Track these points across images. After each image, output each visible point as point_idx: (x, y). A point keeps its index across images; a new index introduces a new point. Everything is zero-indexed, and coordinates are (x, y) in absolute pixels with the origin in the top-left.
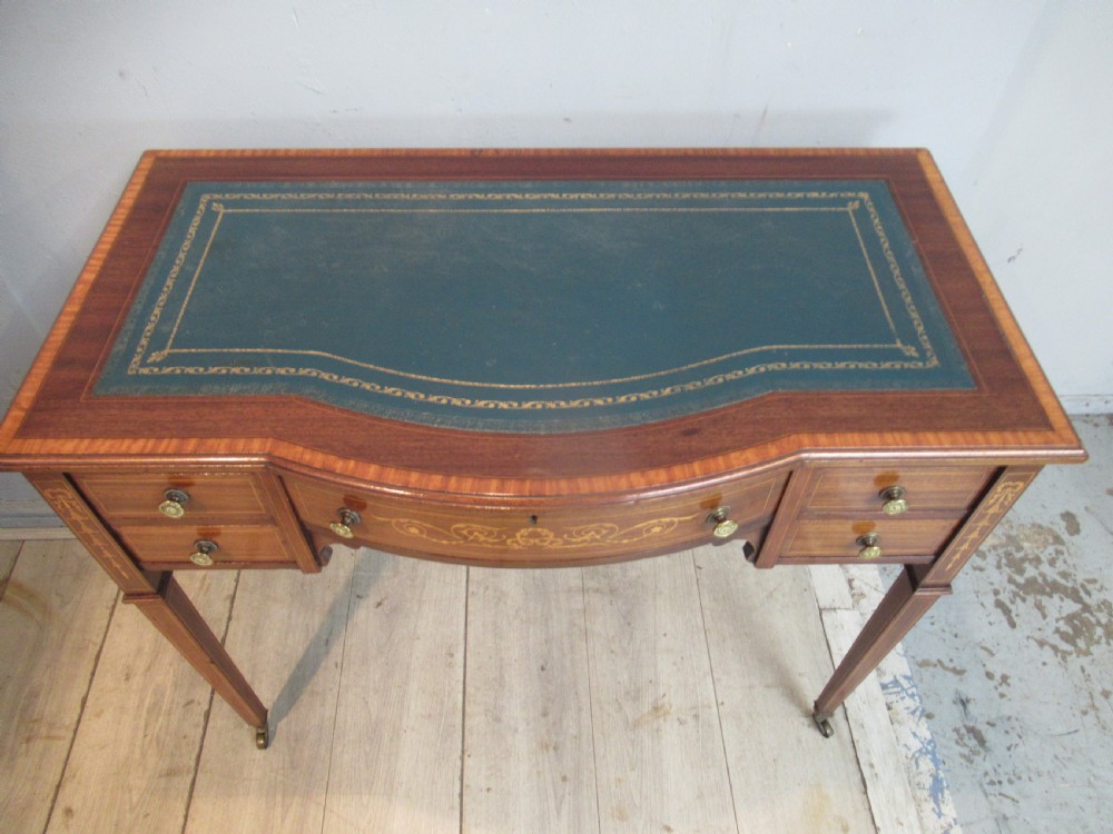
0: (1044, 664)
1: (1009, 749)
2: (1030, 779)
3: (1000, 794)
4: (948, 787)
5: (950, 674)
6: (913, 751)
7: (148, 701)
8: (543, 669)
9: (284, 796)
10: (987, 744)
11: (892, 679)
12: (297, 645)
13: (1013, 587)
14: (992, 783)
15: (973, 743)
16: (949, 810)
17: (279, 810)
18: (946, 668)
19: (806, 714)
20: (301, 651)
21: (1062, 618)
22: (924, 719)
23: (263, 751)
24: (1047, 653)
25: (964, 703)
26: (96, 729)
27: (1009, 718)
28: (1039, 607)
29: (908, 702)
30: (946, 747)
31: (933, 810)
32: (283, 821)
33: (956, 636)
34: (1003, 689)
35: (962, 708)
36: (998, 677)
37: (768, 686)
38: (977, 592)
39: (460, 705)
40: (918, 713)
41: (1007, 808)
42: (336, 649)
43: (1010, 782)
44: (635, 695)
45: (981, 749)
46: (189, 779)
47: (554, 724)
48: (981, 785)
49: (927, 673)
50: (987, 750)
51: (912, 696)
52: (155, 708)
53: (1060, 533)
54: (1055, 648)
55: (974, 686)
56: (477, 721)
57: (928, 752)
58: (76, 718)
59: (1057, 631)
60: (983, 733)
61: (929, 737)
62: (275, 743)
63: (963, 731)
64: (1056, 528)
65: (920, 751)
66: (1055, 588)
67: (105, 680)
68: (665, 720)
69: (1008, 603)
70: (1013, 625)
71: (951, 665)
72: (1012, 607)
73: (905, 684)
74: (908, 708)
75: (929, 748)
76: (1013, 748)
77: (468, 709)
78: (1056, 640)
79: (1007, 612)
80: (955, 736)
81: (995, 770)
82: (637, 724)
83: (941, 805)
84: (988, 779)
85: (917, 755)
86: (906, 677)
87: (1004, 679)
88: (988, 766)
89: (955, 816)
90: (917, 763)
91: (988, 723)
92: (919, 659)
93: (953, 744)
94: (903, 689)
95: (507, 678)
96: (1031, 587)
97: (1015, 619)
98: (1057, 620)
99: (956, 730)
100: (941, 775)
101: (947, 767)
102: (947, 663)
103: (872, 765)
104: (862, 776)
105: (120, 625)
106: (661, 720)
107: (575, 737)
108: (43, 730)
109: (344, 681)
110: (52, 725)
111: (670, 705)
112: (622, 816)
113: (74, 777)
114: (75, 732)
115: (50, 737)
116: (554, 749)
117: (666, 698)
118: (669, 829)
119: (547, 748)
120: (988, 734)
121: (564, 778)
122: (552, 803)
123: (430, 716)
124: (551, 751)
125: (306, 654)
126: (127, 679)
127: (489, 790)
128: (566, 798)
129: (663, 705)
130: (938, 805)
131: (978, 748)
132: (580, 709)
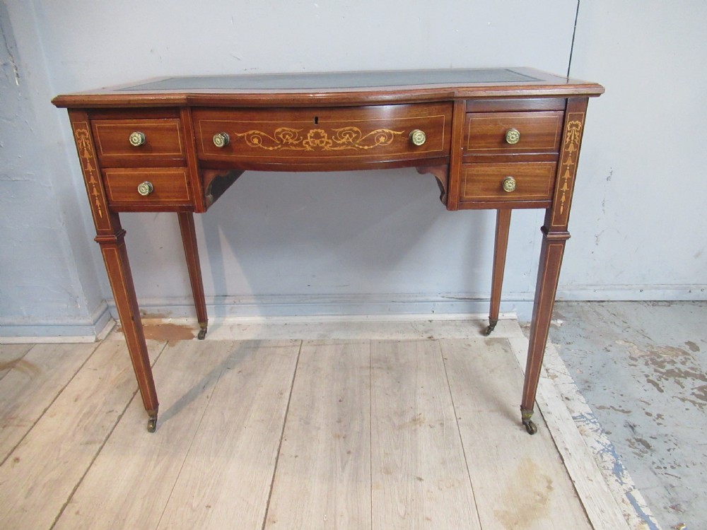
0: (687, 409)
1: (669, 450)
2: (687, 467)
3: (666, 474)
4: (626, 469)
5: (621, 413)
6: (598, 450)
7: (85, 411)
8: (340, 401)
9: (158, 456)
10: (652, 448)
11: (579, 414)
12: (185, 388)
13: (658, 374)
14: (659, 468)
15: (641, 447)
16: (629, 481)
18: (615, 410)
19: (518, 424)
20: (187, 391)
21: (696, 388)
22: (604, 434)
23: (150, 434)
24: (688, 404)
25: (633, 427)
26: (48, 422)
27: (666, 435)
28: (678, 383)
29: (591, 425)
30: (622, 448)
31: (617, 480)
33: (622, 395)
34: (660, 421)
35: (630, 429)
36: (655, 415)
37: (492, 411)
38: (634, 376)
39: (284, 416)
40: (600, 431)
41: (675, 482)
42: (209, 390)
43: (672, 467)
44: (402, 414)
45: (648, 450)
46: (98, 446)
47: (345, 426)
48: (651, 469)
49: (603, 412)
50: (653, 451)
51: (595, 423)
52: (88, 414)
53: (686, 351)
54: (694, 403)
55: (637, 418)
56: (293, 423)
57: (609, 451)
58: (38, 417)
59: (693, 394)
60: (648, 442)
61: (609, 443)
62: (158, 431)
63: (633, 440)
64: (683, 348)
65: (603, 450)
66: (687, 374)
67: (62, 401)
68: (420, 426)
69: (656, 381)
70: (662, 391)
71: (621, 409)
72: (658, 382)
73: (589, 417)
74: (591, 429)
75: (610, 448)
76: (672, 450)
77: (288, 418)
78: (693, 398)
79: (656, 385)
80: (628, 443)
81: (660, 462)
82: (401, 427)
83: (622, 478)
84: (655, 466)
85: (601, 452)
86: (589, 414)
87: (659, 416)
88: (655, 458)
89: (633, 484)
90: (602, 457)
91: (651, 437)
92: (598, 405)
93: (628, 448)
94: (587, 419)
95: (316, 405)
96: (670, 373)
97: (662, 388)
98: (692, 389)
99: (629, 441)
100: (620, 462)
101: (624, 459)
102: (617, 408)
103: (566, 449)
104: (560, 454)
105: (79, 379)
106: (418, 426)
107: (359, 433)
108: (16, 422)
109: (210, 405)
110: (21, 420)
111: (425, 419)
112: (388, 472)
113: (26, 443)
114: (35, 424)
115: (18, 426)
116: (344, 438)
117: (422, 414)
118: (420, 479)
119: (339, 437)
120: (652, 443)
121: (349, 453)
122: (339, 464)
123: (263, 420)
124: (342, 439)
125: (190, 391)
126: (76, 400)
127: (296, 457)
128: (350, 462)
129: (419, 419)
130: (620, 479)
131: (646, 449)
132: (363, 420)
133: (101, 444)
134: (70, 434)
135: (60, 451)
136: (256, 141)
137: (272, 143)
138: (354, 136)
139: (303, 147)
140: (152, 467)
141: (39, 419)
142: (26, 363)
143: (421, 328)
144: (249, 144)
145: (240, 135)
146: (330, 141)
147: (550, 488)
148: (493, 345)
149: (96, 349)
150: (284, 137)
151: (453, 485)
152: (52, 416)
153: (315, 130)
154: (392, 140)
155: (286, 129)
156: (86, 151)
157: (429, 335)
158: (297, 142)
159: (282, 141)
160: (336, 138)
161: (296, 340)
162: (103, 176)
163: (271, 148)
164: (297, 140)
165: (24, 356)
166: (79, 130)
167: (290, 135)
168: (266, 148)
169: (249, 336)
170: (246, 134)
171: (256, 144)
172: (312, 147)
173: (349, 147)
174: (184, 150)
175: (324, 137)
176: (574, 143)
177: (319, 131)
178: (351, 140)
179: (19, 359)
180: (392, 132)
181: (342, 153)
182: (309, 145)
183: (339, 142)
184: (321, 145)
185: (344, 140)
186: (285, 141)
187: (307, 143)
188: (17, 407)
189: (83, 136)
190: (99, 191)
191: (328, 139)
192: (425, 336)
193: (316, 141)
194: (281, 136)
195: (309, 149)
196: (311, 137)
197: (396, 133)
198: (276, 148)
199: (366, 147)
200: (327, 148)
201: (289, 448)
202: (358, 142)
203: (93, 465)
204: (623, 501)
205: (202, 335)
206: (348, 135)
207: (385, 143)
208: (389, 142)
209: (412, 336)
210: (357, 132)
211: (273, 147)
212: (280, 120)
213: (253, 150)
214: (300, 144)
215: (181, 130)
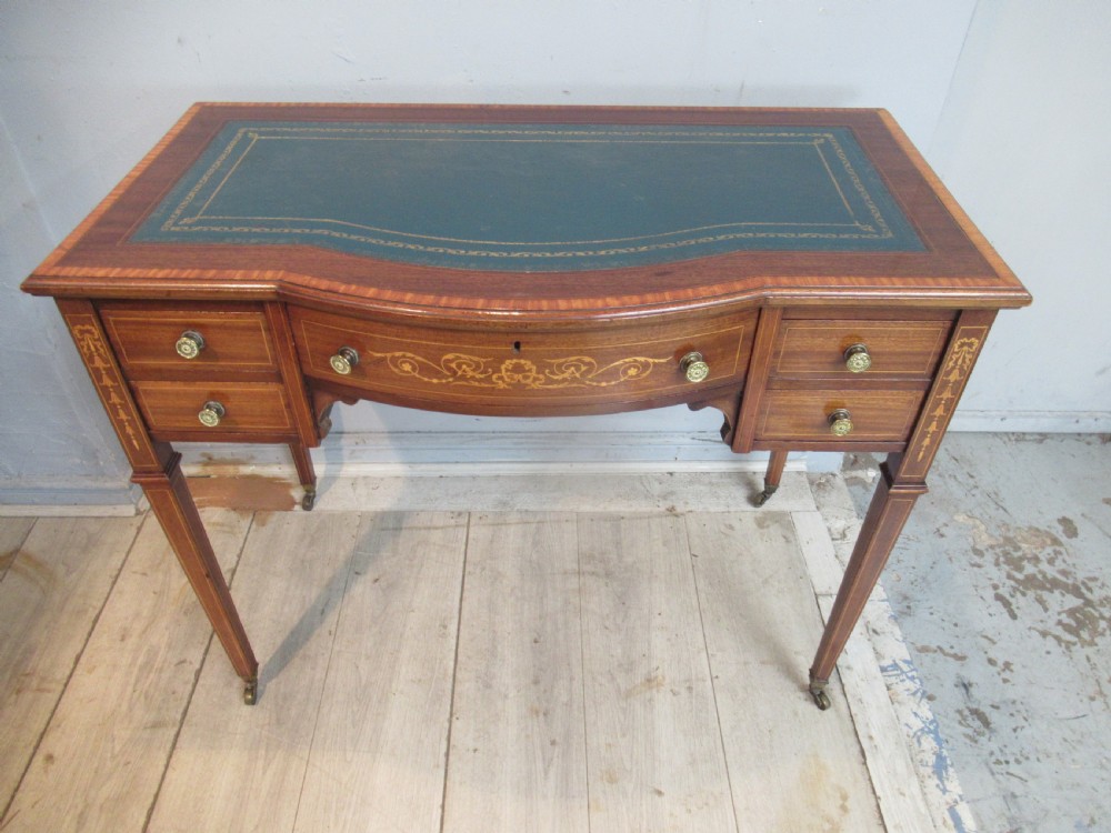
0: (1048, 653)
1: (1015, 730)
2: (1038, 760)
3: (1008, 773)
4: (952, 765)
5: (951, 660)
6: (915, 729)
7: (141, 660)
8: (536, 642)
9: (267, 751)
10: (992, 726)
11: (891, 662)
12: (292, 615)
13: (1012, 583)
14: (998, 762)
15: (977, 724)
16: (955, 787)
17: (260, 763)
18: (946, 654)
19: (802, 688)
20: (296, 620)
21: (1064, 612)
22: (924, 701)
23: (249, 708)
24: (1051, 643)
25: (966, 686)
26: (85, 683)
27: (1014, 702)
28: (1040, 601)
29: (908, 683)
30: (949, 727)
31: (938, 786)
32: (264, 773)
33: (956, 625)
34: (1007, 675)
35: (964, 691)
36: (1000, 663)
37: (763, 663)
38: (976, 587)
39: (451, 672)
40: (919, 694)
41: (1018, 789)
42: (331, 619)
43: (1018, 762)
44: (629, 667)
45: (986, 731)
46: (173, 732)
47: (545, 691)
48: (987, 764)
49: (927, 658)
50: (992, 731)
51: (912, 678)
52: (147, 666)
53: (1057, 536)
54: (1058, 638)
55: (976, 672)
56: (467, 687)
57: (930, 732)
58: (68, 672)
59: (1060, 623)
60: (987, 715)
61: (931, 717)
62: (262, 702)
63: (966, 713)
64: (1053, 532)
65: (922, 730)
66: (1054, 584)
67: (101, 640)
68: (658, 691)
69: (1008, 597)
70: (1014, 617)
71: (952, 652)
72: (1011, 600)
73: (905, 667)
74: (908, 690)
75: (932, 727)
76: (1019, 730)
77: (459, 676)
78: (1059, 631)
79: (1007, 604)
80: (958, 717)
81: (1001, 751)
82: (629, 694)
83: (946, 782)
84: (993, 759)
85: (919, 733)
86: (906, 661)
87: (1007, 666)
88: (994, 746)
89: (961, 793)
90: (919, 741)
91: (993, 706)
92: (919, 645)
93: (957, 726)
94: (903, 672)
95: (499, 649)
96: (1031, 582)
97: (1016, 611)
98: (1059, 614)
99: (959, 712)
100: (945, 753)
101: (950, 746)
102: (948, 650)
103: (871, 738)
104: (861, 747)
105: (121, 593)
106: (654, 691)
107: (566, 705)
108: (35, 683)
109: (337, 648)
110: (43, 679)
111: (664, 678)
112: (612, 780)
113: (59, 726)
114: (66, 685)
115: (40, 690)
116: (545, 714)
117: (660, 671)
118: (660, 793)
119: (537, 713)
120: (993, 716)
121: (553, 743)
122: (540, 765)
123: (420, 680)
124: (541, 717)
125: (301, 621)
126: (123, 639)
127: (475, 750)
128: (555, 759)
129: (656, 677)
130: (942, 782)
131: (983, 729)
132: (572, 679)
133: (176, 729)
134: (125, 707)
135: (113, 741)
136: (407, 367)
137: (437, 374)
138: (584, 368)
139: (494, 383)
140: (261, 772)
141: (70, 676)
142: (28, 557)
143: (657, 488)
144: (396, 370)
145: (379, 355)
146: (541, 376)
147: (844, 808)
148: (768, 527)
149: (139, 530)
150: (459, 366)
151: (707, 804)
152: (90, 671)
153: (515, 361)
154: (648, 372)
155: (462, 356)
156: (96, 358)
157: (669, 504)
158: (482, 376)
159: (455, 373)
160: (552, 373)
161: (460, 514)
162: (133, 392)
163: (435, 381)
164: (481, 373)
165: (22, 543)
166: (79, 327)
167: (469, 366)
168: (426, 379)
169: (384, 502)
170: (389, 355)
171: (408, 372)
172: (508, 385)
173: (575, 385)
174: (275, 359)
175: (530, 370)
176: (961, 369)
177: (523, 361)
178: (578, 375)
179: (17, 551)
180: (651, 360)
181: (562, 392)
182: (504, 381)
183: (556, 377)
184: (523, 382)
185: (566, 375)
186: (460, 373)
187: (501, 378)
188: (30, 651)
189: (87, 336)
190: (128, 413)
191: (538, 373)
192: (663, 506)
193: (516, 376)
194: (454, 365)
195: (501, 385)
196: (507, 370)
197: (656, 361)
198: (444, 381)
199: (604, 384)
200: (536, 385)
201: (464, 733)
202: (590, 377)
203: (170, 769)
204: (945, 822)
205: (308, 503)
206: (573, 368)
207: (638, 375)
208: (644, 375)
209: (643, 507)
210: (589, 364)
211: (439, 378)
212: (452, 342)
213: (401, 379)
214: (488, 379)
215: (269, 330)
